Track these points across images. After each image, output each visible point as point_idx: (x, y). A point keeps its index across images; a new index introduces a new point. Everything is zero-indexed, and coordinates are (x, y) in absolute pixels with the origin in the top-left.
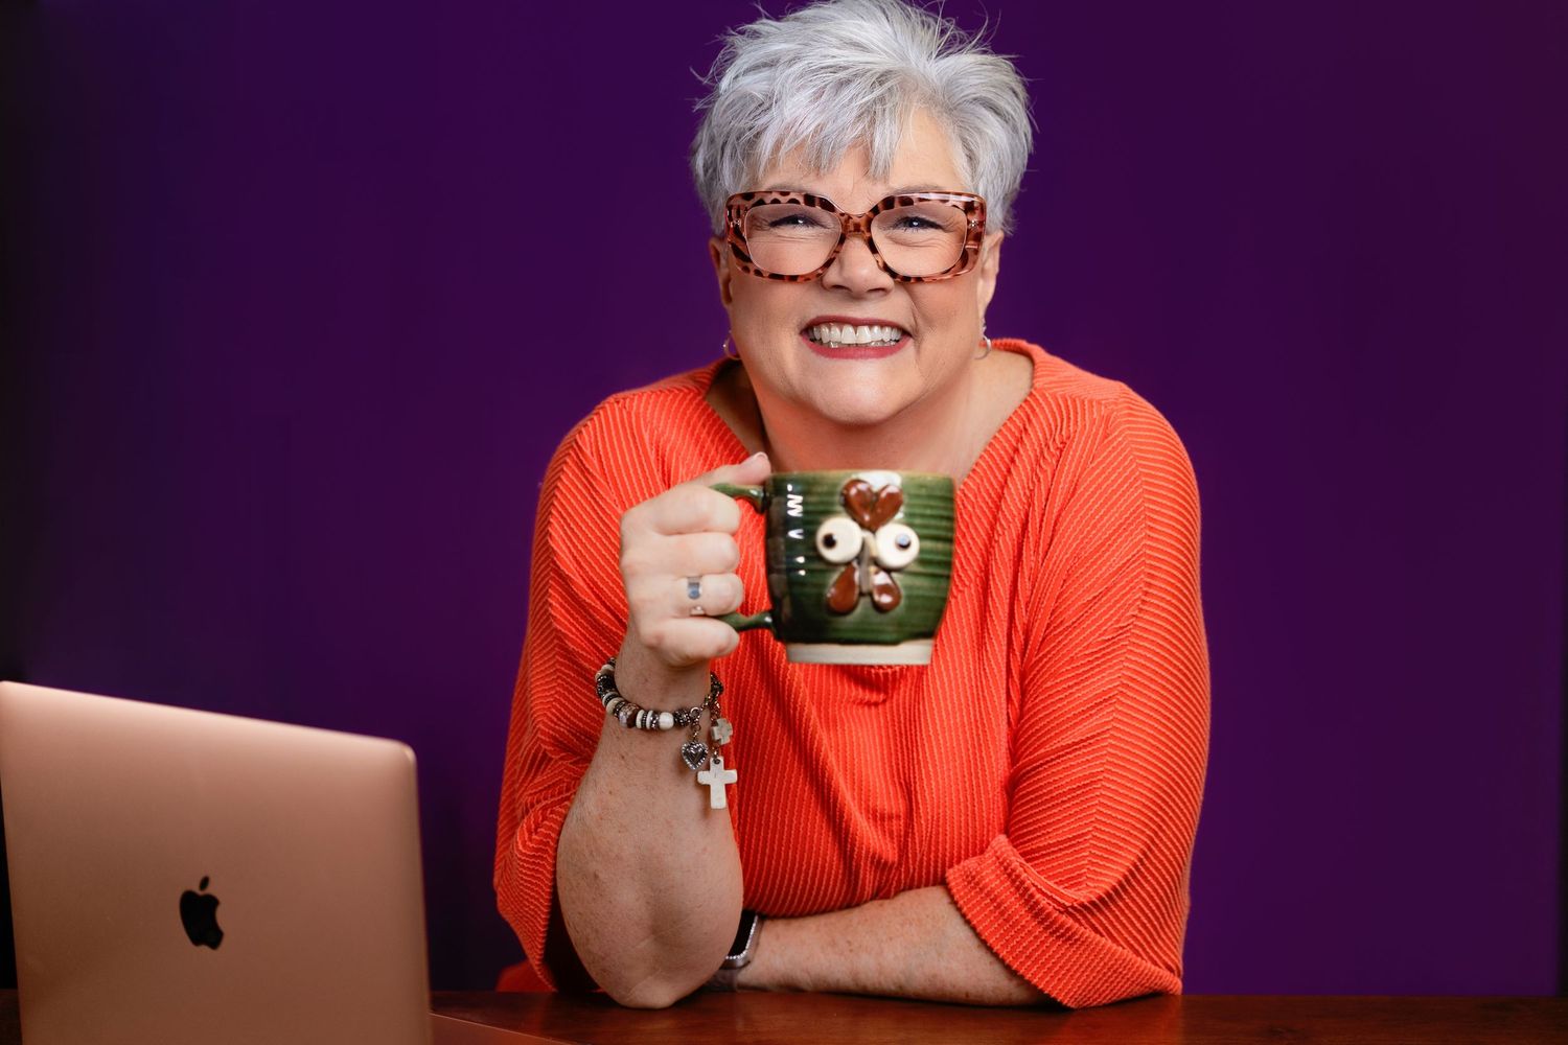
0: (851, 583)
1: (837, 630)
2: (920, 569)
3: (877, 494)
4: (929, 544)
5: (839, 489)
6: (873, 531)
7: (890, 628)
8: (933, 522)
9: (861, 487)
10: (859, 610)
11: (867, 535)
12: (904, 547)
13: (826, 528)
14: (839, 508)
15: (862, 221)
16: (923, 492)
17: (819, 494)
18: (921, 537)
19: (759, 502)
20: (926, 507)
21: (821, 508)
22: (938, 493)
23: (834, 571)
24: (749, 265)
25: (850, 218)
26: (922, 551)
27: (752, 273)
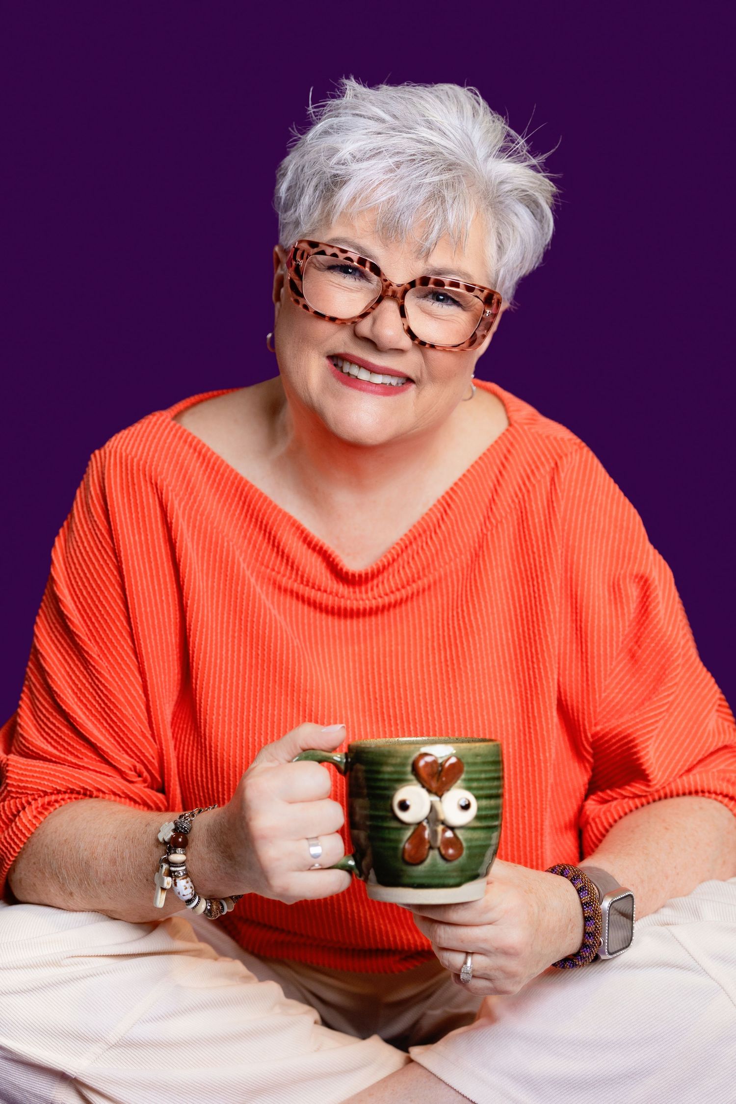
0: (422, 838)
1: (411, 877)
2: (478, 824)
3: (442, 765)
4: (484, 803)
5: (411, 761)
6: (440, 796)
7: (455, 874)
8: (487, 784)
9: (428, 759)
10: (428, 861)
11: (435, 799)
12: (466, 807)
13: (400, 795)
14: (411, 777)
15: (400, 290)
16: (479, 760)
17: (394, 765)
18: (477, 798)
19: (343, 767)
20: (481, 772)
21: (395, 776)
22: (490, 759)
23: (408, 829)
24: (301, 300)
25: (390, 285)
26: (479, 809)
27: (301, 306)
